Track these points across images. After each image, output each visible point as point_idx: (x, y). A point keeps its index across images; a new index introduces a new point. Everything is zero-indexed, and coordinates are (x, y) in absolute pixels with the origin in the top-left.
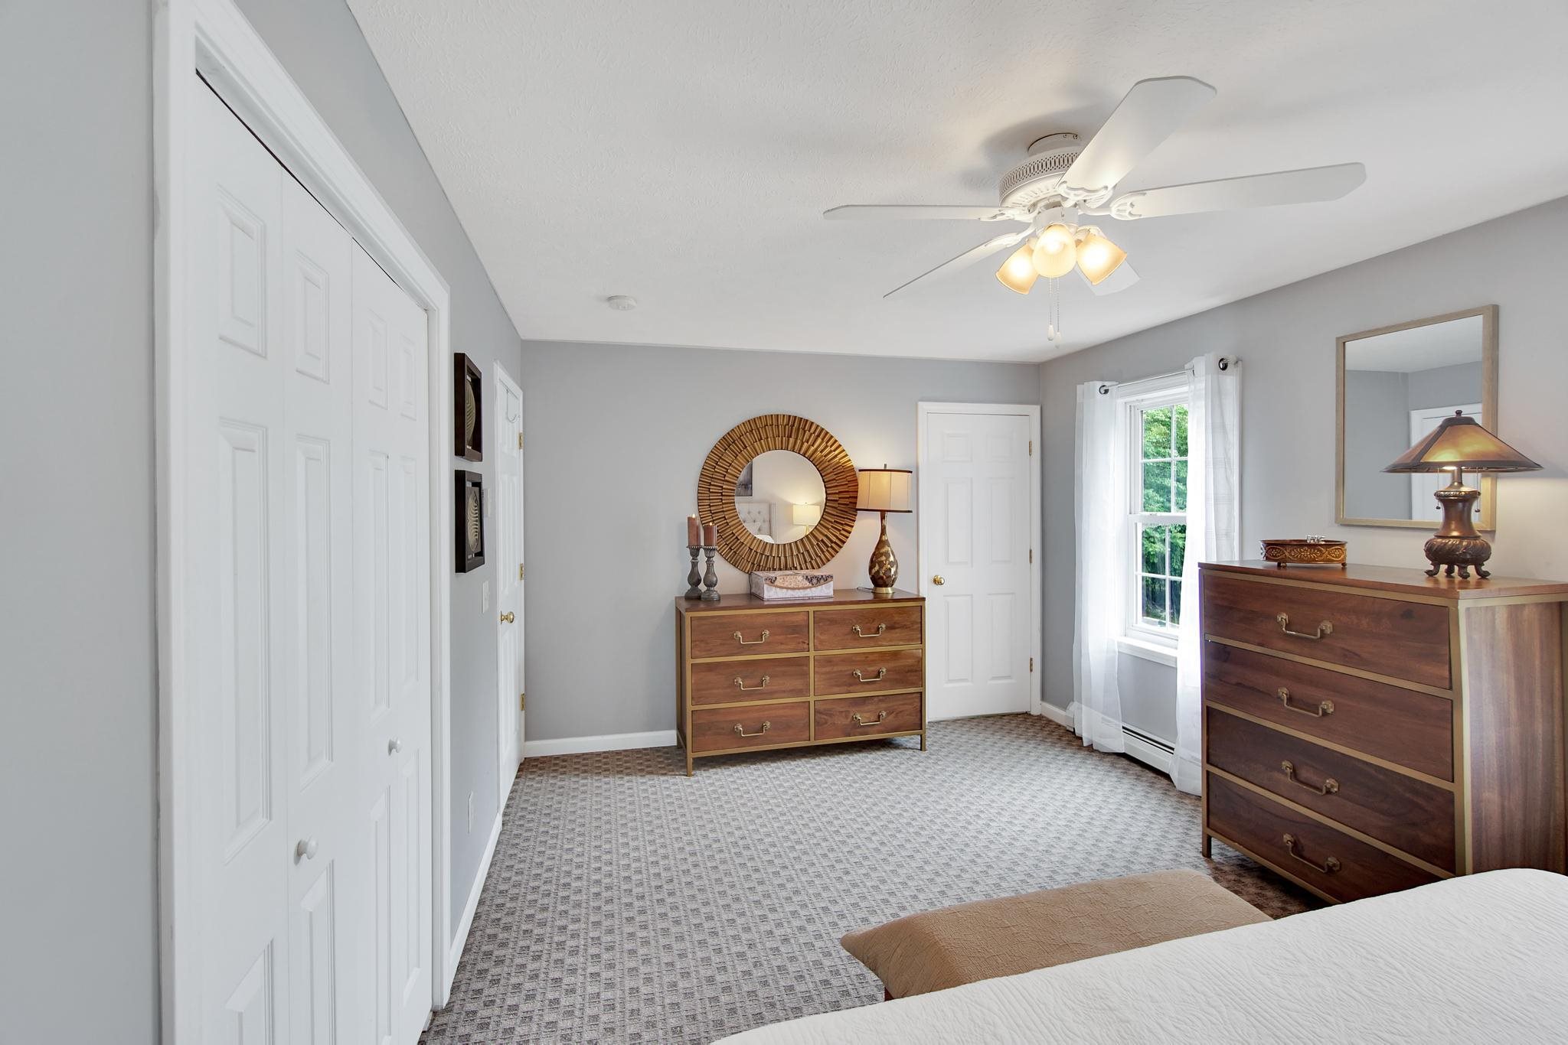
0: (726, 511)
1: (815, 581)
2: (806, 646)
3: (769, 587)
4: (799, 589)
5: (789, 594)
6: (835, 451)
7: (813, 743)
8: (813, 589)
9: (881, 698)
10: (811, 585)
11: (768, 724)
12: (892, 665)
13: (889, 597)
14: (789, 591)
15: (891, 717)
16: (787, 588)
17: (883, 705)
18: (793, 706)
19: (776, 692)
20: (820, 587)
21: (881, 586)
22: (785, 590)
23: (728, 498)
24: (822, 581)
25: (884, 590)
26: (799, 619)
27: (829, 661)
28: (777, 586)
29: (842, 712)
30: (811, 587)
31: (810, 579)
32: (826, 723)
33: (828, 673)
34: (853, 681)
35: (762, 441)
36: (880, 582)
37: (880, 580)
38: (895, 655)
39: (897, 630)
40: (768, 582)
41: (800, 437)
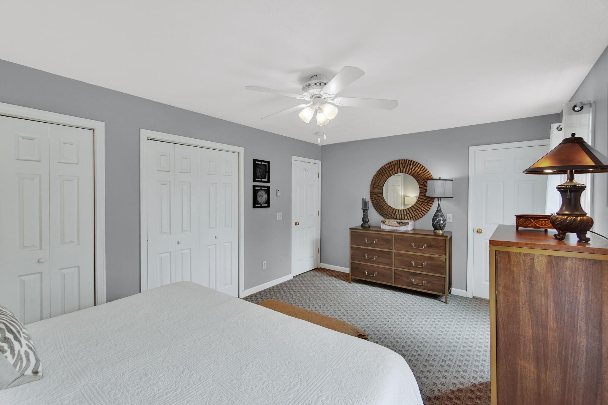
0: (379, 197)
1: (401, 224)
2: (391, 248)
3: (383, 225)
4: (395, 226)
5: (391, 228)
6: (424, 172)
7: (393, 285)
8: (400, 227)
9: (424, 275)
10: (399, 225)
11: (376, 273)
12: (429, 262)
13: (441, 234)
14: (391, 227)
15: (429, 284)
16: (390, 226)
17: (425, 278)
18: (386, 269)
19: (379, 262)
20: (403, 226)
21: (437, 230)
22: (389, 226)
23: (379, 192)
24: (404, 224)
25: (438, 231)
26: (388, 237)
27: (401, 255)
28: (385, 224)
29: (406, 276)
30: (399, 226)
31: (399, 223)
32: (399, 279)
33: (399, 259)
34: (410, 266)
35: (393, 170)
36: (438, 227)
37: (437, 227)
38: (431, 259)
39: (433, 248)
40: (382, 222)
41: (408, 168)
